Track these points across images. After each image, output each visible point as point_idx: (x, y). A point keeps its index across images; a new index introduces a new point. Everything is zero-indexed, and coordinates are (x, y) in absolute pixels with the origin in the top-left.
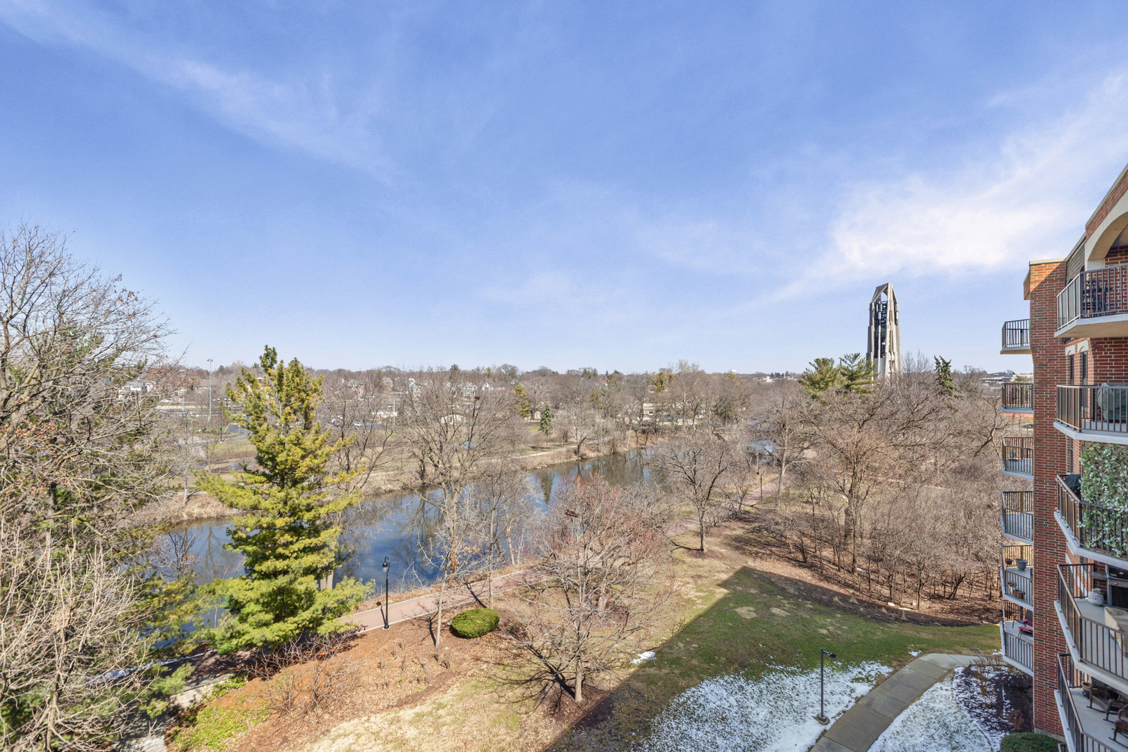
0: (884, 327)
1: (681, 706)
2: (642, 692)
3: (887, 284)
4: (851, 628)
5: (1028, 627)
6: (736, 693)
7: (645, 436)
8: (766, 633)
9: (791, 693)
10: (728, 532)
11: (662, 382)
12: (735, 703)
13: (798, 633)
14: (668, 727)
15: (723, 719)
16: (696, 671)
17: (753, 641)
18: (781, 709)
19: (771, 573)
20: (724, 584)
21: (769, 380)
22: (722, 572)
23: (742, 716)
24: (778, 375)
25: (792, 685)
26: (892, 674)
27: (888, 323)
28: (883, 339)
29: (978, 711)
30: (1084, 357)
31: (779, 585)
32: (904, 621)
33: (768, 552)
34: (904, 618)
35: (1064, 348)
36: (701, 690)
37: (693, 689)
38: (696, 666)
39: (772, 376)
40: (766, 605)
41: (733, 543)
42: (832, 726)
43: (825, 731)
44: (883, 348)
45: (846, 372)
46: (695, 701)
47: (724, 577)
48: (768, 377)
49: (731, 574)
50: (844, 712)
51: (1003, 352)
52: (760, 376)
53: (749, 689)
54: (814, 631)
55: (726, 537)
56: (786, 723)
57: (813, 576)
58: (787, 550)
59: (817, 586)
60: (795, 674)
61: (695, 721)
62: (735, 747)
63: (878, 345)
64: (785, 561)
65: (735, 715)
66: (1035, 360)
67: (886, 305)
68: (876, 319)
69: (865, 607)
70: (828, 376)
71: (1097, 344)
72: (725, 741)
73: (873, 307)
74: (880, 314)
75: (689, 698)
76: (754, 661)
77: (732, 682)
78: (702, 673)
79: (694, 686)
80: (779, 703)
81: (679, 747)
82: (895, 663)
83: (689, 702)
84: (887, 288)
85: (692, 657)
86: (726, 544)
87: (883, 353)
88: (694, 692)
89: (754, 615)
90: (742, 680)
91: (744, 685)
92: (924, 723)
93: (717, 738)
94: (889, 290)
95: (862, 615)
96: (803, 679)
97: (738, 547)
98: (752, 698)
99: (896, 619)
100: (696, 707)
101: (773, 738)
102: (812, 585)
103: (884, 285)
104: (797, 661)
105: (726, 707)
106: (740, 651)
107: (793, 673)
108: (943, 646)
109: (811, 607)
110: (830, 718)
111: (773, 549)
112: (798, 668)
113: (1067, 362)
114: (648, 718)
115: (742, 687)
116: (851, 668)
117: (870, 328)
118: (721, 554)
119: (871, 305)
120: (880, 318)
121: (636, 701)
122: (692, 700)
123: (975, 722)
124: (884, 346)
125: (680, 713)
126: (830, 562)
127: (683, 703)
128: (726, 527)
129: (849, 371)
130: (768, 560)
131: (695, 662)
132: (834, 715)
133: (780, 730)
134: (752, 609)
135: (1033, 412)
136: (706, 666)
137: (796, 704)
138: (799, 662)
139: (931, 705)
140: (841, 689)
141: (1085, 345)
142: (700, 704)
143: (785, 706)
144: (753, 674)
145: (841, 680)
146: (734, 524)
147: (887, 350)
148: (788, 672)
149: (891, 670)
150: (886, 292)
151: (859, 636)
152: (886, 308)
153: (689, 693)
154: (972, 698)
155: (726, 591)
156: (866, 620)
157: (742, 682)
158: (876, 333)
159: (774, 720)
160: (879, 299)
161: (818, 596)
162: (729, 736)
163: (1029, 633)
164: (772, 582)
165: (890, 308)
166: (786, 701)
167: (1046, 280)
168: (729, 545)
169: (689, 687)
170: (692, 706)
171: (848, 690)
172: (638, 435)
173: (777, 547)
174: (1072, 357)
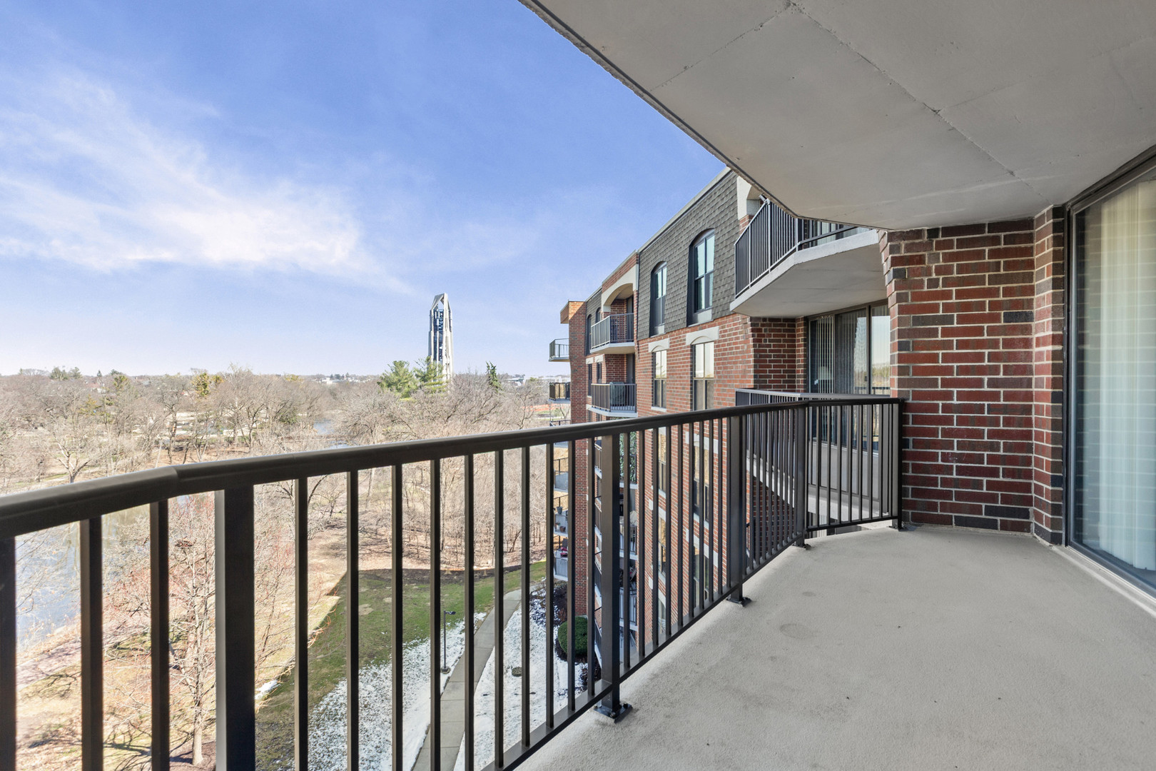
0: (441, 333)
1: (322, 714)
2: (275, 721)
3: (444, 294)
4: (451, 594)
5: (564, 552)
6: (372, 681)
7: (180, 454)
8: (386, 621)
9: (417, 661)
10: (322, 542)
11: (205, 386)
12: (373, 689)
13: (412, 611)
14: (314, 737)
15: (365, 707)
16: (328, 678)
17: (376, 632)
18: (412, 676)
19: (375, 570)
20: (332, 593)
21: (329, 382)
22: (328, 581)
23: (382, 696)
24: (338, 377)
25: (416, 654)
26: (486, 617)
27: (444, 330)
28: (441, 343)
29: (541, 620)
30: (599, 366)
31: (385, 578)
32: (485, 577)
33: (368, 552)
34: (485, 574)
35: (585, 359)
36: (338, 691)
37: (330, 694)
38: (327, 674)
39: (331, 377)
40: (378, 598)
41: (331, 551)
42: (453, 672)
43: (449, 678)
44: (441, 351)
45: (420, 374)
46: (335, 704)
47: (332, 585)
48: (328, 379)
49: (338, 581)
50: (459, 658)
51: (550, 361)
52: (319, 377)
53: (382, 672)
54: (424, 606)
55: (322, 547)
56: (418, 686)
57: (412, 562)
58: (384, 545)
59: (418, 570)
60: (417, 645)
61: (340, 720)
62: (382, 723)
63: (436, 350)
64: (385, 555)
65: (376, 698)
66: (572, 366)
67: (442, 312)
68: (435, 326)
69: (457, 575)
70: (404, 377)
71: (609, 357)
72: (372, 723)
73: (433, 314)
74: (438, 320)
75: (328, 704)
76: (381, 648)
77: (365, 673)
78: (335, 677)
79: (330, 692)
80: (409, 673)
81: (330, 749)
82: (486, 609)
83: (329, 707)
84: (443, 298)
85: (321, 668)
86: (324, 554)
87: (441, 356)
88: (332, 697)
89: (370, 610)
90: (374, 668)
91: (376, 671)
92: (512, 642)
93: (364, 724)
94: (445, 300)
95: (456, 582)
96: (424, 646)
97: (337, 554)
98: (386, 678)
99: (480, 577)
100: (337, 708)
101: (411, 702)
102: (413, 570)
103: (441, 295)
104: (416, 634)
105: (365, 696)
106: (366, 645)
107: (415, 645)
108: (513, 585)
109: (417, 587)
110: (450, 667)
111: (372, 548)
112: (418, 639)
113: (587, 368)
114: (289, 740)
115: (375, 673)
116: (457, 624)
117: (430, 333)
118: (322, 565)
119: (431, 311)
120: (438, 324)
121: (272, 732)
122: (331, 704)
123: (541, 628)
124: (441, 350)
125: (323, 720)
126: (423, 547)
127: (324, 710)
128: (320, 537)
129: (422, 372)
130: (370, 559)
131: (325, 671)
132: (453, 663)
133: (415, 693)
134: (366, 605)
135: (570, 402)
136: (337, 669)
137: (422, 667)
138: (417, 635)
139: (514, 628)
140: (455, 642)
141: (600, 359)
142: (341, 704)
143: (415, 673)
144: (381, 660)
145: (453, 635)
146: (327, 532)
147: (444, 354)
148: (411, 646)
149: (485, 614)
150: (442, 301)
151: (458, 598)
152: (443, 316)
153: (327, 700)
154: (537, 613)
155: (337, 598)
156: (460, 584)
157: (374, 669)
158: (435, 338)
159: (409, 688)
160: (437, 307)
161: (420, 577)
162: (375, 717)
163: (565, 556)
164: (379, 577)
165: (446, 316)
166: (415, 669)
167: (577, 313)
168: (328, 554)
169: (325, 694)
170: (333, 709)
171: (459, 640)
172: (172, 453)
173: (376, 544)
174: (590, 366)
